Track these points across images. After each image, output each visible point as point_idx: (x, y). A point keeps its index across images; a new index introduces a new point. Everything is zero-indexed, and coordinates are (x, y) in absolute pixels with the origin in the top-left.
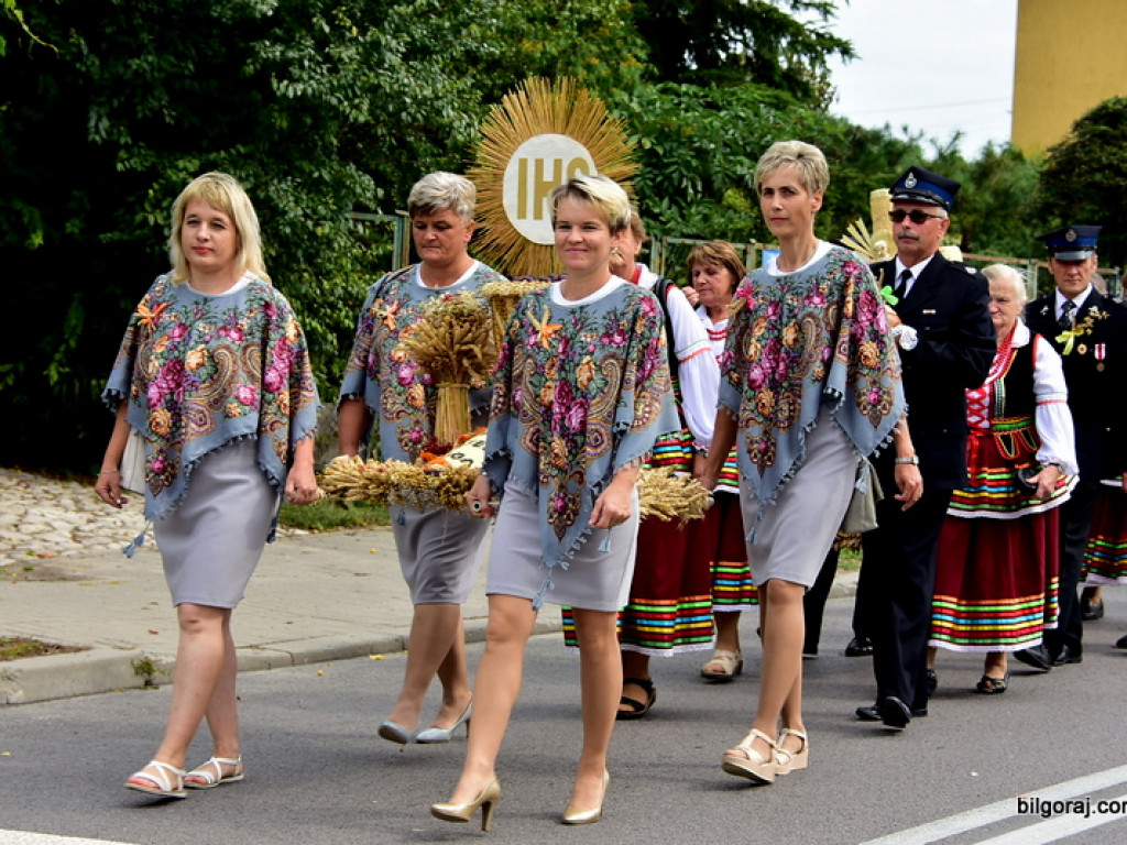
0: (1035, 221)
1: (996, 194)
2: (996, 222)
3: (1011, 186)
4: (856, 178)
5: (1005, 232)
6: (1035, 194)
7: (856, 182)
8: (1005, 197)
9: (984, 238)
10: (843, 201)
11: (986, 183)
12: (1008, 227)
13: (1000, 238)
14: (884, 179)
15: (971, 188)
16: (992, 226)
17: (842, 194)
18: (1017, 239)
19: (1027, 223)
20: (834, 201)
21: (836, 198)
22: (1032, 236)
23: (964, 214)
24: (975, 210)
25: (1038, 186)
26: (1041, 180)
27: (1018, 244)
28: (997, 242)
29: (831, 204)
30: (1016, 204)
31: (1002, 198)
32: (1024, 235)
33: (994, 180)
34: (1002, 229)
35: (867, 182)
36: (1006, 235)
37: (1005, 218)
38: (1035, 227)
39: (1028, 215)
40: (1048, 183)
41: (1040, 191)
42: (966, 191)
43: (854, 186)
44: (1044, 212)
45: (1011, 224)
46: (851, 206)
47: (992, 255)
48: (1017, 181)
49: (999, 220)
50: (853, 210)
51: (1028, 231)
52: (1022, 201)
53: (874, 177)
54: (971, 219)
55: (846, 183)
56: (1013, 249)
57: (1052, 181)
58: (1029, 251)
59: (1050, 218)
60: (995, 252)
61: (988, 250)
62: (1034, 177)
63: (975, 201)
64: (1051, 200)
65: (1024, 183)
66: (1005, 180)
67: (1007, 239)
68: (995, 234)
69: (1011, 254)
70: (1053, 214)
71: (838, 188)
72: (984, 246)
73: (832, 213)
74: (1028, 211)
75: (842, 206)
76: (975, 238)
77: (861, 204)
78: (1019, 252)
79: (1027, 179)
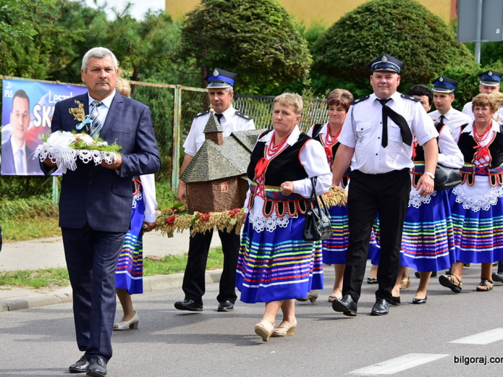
0: (179, 60)
1: (154, 43)
2: (155, 61)
3: (163, 38)
4: (64, 32)
5: (161, 67)
6: (179, 43)
7: (64, 35)
8: (159, 45)
9: (147, 71)
10: (56, 48)
11: (148, 36)
12: (163, 64)
13: (157, 71)
14: (82, 33)
15: (138, 39)
16: (153, 64)
17: (55, 43)
18: (169, 72)
19: (174, 61)
20: (50, 47)
21: (51, 45)
22: (178, 70)
23: (135, 56)
24: (141, 54)
25: (180, 38)
26: (182, 35)
27: (169, 75)
28: (155, 74)
29: (49, 50)
30: (168, 50)
31: (158, 46)
32: (173, 69)
33: (152, 35)
34: (159, 65)
35: (71, 35)
36: (161, 69)
37: (160, 58)
38: (179, 64)
39: (175, 56)
40: (187, 35)
41: (182, 41)
42: (135, 41)
43: (63, 37)
44: (184, 55)
45: (165, 62)
46: (61, 51)
47: (152, 82)
48: (167, 35)
49: (157, 59)
50: (63, 53)
51: (175, 67)
52: (171, 48)
53: (75, 32)
54: (138, 59)
55: (57, 35)
56: (166, 79)
57: (189, 34)
58: (177, 79)
59: (189, 58)
60: (154, 80)
61: (149, 79)
62: (178, 32)
63: (141, 47)
64: (189, 47)
65: (172, 36)
66: (160, 34)
67: (162, 72)
68: (155, 68)
69: (164, 81)
70: (190, 56)
71: (52, 39)
72: (147, 76)
73: (49, 55)
74: (175, 54)
75: (55, 51)
76: (142, 72)
77: (68, 49)
78: (170, 80)
79: (174, 34)
